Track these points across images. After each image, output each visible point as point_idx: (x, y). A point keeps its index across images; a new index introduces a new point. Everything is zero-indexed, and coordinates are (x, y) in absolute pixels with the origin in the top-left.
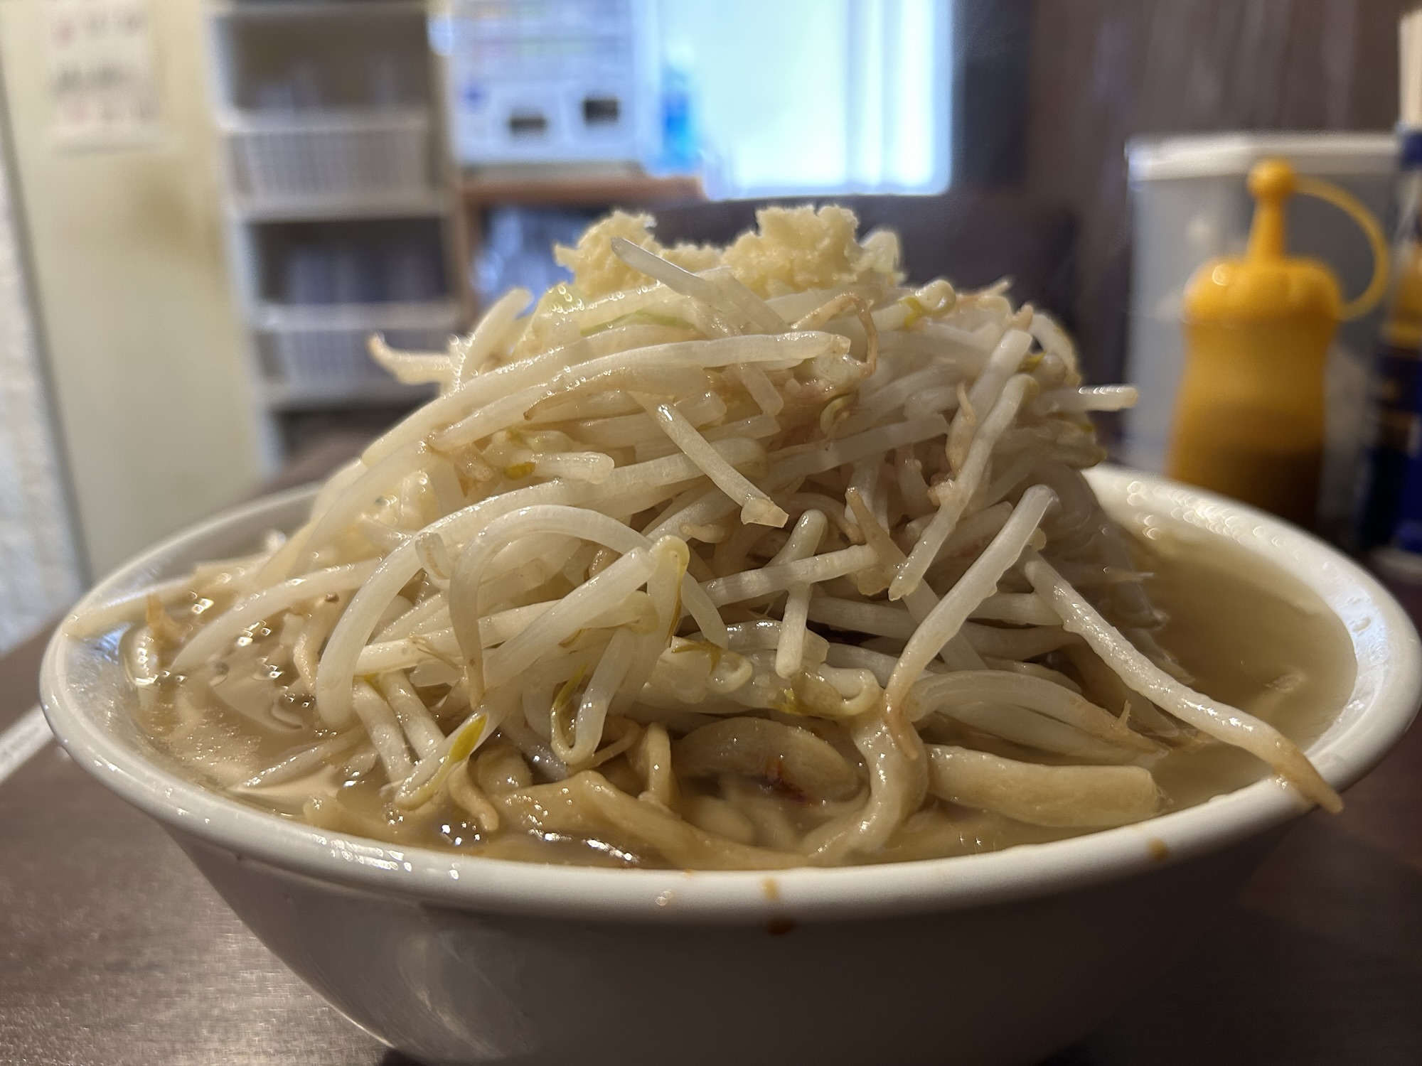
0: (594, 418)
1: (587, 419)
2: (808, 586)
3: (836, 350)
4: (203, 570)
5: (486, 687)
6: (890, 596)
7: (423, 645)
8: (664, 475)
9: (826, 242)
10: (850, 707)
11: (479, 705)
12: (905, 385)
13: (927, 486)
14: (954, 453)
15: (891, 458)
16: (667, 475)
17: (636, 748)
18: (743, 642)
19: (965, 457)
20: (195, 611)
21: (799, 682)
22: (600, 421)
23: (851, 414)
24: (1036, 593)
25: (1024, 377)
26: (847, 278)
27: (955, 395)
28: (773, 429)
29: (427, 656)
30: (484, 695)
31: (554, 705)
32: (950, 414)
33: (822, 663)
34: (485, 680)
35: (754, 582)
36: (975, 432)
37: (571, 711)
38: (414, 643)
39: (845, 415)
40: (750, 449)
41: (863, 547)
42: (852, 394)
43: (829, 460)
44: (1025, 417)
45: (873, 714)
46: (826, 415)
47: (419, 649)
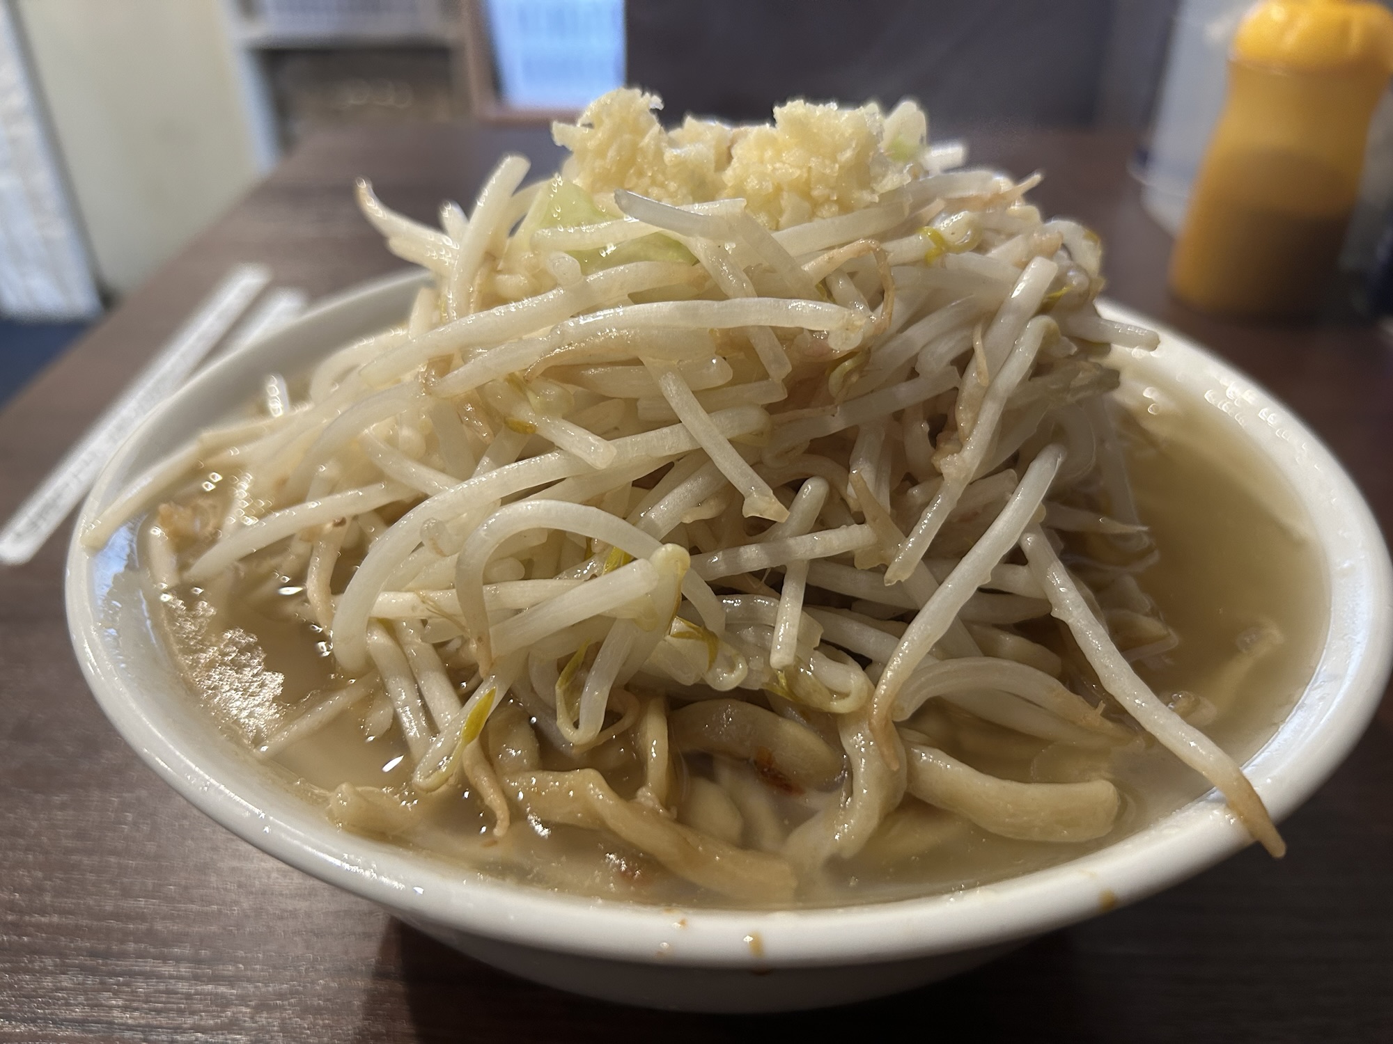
0: (596, 365)
1: (589, 365)
2: (806, 562)
3: (850, 327)
4: (209, 435)
5: (494, 656)
6: (885, 581)
7: (432, 606)
8: (667, 448)
9: (848, 154)
10: (839, 706)
11: (489, 675)
12: (919, 333)
13: (931, 449)
14: (963, 418)
15: (898, 416)
16: (670, 449)
17: (636, 726)
18: (740, 616)
19: (974, 422)
20: (205, 488)
21: (792, 673)
22: (601, 370)
23: (861, 377)
24: (1029, 567)
25: (1045, 320)
26: (867, 196)
27: (970, 339)
28: (780, 395)
29: (435, 615)
30: (492, 664)
31: (559, 682)
32: (963, 362)
33: (815, 649)
34: (492, 652)
35: (753, 556)
36: (987, 391)
37: (575, 689)
38: (423, 602)
39: (854, 378)
40: (754, 419)
41: (863, 525)
42: (863, 355)
43: (836, 423)
44: (1040, 368)
45: (859, 716)
46: (836, 377)
47: (428, 610)
